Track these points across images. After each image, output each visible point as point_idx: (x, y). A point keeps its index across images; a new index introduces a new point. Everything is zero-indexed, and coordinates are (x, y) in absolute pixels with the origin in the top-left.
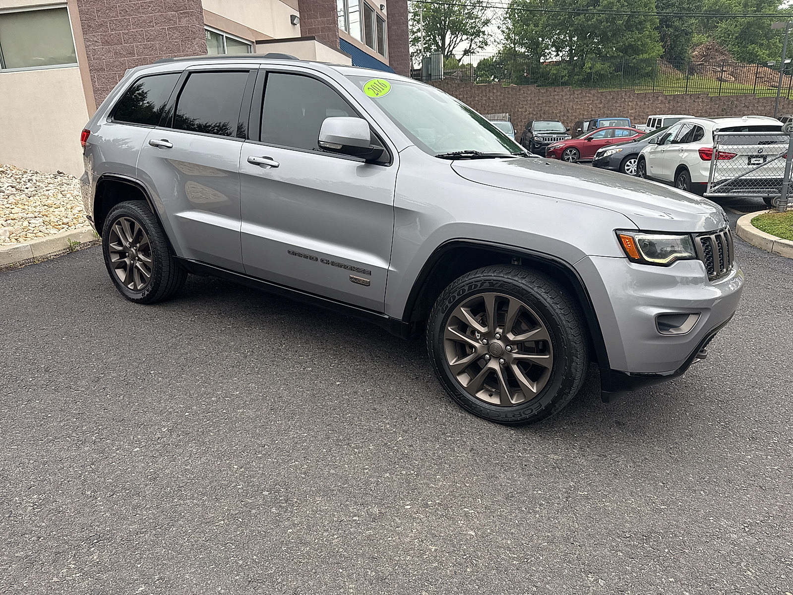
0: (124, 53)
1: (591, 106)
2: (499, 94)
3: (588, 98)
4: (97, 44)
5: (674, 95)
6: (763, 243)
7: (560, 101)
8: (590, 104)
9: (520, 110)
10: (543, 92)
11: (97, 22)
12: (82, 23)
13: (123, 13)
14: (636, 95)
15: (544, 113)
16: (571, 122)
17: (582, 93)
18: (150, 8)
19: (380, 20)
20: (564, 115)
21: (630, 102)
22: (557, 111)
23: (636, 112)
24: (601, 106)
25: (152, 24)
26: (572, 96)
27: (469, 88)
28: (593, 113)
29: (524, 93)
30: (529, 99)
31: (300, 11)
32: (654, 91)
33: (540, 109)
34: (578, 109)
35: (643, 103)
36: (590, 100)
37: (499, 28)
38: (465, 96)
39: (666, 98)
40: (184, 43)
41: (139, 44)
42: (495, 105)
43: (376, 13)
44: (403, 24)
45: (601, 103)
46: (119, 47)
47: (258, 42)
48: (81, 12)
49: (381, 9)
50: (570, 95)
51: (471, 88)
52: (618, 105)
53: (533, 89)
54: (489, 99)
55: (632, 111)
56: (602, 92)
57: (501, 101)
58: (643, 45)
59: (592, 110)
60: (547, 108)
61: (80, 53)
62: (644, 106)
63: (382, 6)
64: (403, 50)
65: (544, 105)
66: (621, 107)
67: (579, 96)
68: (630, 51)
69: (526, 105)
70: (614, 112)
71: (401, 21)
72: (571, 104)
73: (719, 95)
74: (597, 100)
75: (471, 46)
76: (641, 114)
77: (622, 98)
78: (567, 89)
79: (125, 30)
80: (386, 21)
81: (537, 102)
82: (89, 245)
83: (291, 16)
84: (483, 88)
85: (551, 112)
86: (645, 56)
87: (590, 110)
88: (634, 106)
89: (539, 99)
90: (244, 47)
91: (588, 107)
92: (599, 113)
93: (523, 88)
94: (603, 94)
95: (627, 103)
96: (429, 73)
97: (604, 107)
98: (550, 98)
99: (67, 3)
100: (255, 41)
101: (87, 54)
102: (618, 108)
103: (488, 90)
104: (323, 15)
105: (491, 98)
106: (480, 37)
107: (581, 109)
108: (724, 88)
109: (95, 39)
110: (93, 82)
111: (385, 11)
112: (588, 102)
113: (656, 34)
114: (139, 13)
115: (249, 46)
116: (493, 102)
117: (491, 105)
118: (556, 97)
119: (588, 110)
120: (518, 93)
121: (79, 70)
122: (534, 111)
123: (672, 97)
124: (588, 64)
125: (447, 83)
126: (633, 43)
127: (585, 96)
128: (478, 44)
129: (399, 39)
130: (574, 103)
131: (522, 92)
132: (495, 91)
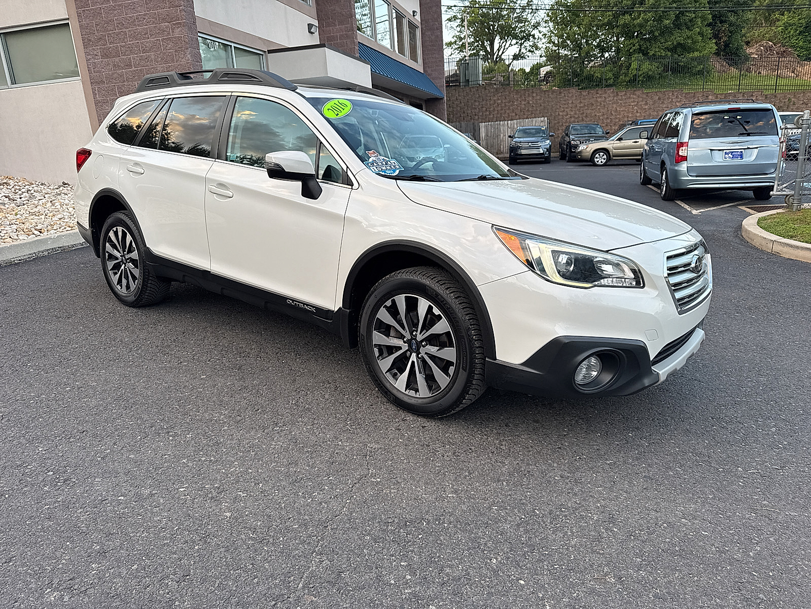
0: (122, 65)
1: (636, 108)
2: (538, 98)
3: (632, 100)
4: (96, 57)
5: (726, 94)
6: (764, 243)
7: (602, 103)
8: (635, 106)
9: (561, 114)
10: (585, 94)
11: (96, 36)
12: (82, 37)
13: (120, 26)
14: (684, 95)
15: (586, 116)
16: (615, 124)
17: (626, 94)
18: (145, 21)
19: (412, 26)
20: (607, 118)
21: (678, 102)
22: (600, 114)
24: (647, 107)
25: (147, 36)
26: (615, 98)
27: (507, 93)
28: (638, 115)
29: (565, 96)
30: (570, 102)
31: (318, 20)
32: (704, 90)
33: (582, 112)
34: (622, 111)
36: (634, 102)
38: (504, 101)
39: (717, 97)
40: (177, 54)
41: (135, 55)
42: (535, 108)
43: (407, 19)
44: (437, 29)
45: (646, 104)
46: (117, 59)
47: (270, 52)
48: (81, 26)
49: (414, 16)
50: (614, 97)
51: (509, 93)
52: (665, 106)
53: (574, 91)
54: (529, 103)
56: (647, 93)
57: (541, 105)
58: (693, 43)
59: (637, 112)
60: (589, 111)
61: (82, 68)
63: (414, 12)
64: (437, 56)
65: (586, 108)
66: (668, 107)
67: (623, 97)
68: (679, 50)
69: (567, 108)
71: (435, 27)
72: (615, 106)
73: (775, 92)
74: (642, 101)
75: (520, 50)
77: (668, 98)
78: (610, 91)
79: (122, 42)
80: (420, 27)
81: (578, 105)
82: (58, 250)
83: (308, 24)
84: (522, 92)
85: (593, 115)
86: (696, 54)
89: (581, 102)
90: (257, 57)
91: (633, 108)
92: (645, 115)
93: (564, 90)
94: (649, 94)
95: (674, 104)
96: (467, 79)
97: (650, 108)
98: (592, 101)
99: (68, 19)
100: (266, 51)
101: (88, 67)
102: (665, 109)
103: (527, 95)
104: (341, 23)
105: (531, 102)
106: (530, 41)
107: (625, 111)
108: (782, 84)
109: (95, 53)
110: (95, 94)
111: (418, 17)
112: (632, 104)
113: (709, 31)
114: (135, 25)
115: (261, 56)
116: (533, 106)
117: (530, 109)
118: (599, 100)
119: (633, 112)
120: (558, 97)
121: (81, 83)
122: (576, 114)
123: (724, 95)
124: (634, 65)
125: (485, 88)
126: (682, 42)
127: (630, 98)
128: (528, 48)
129: (433, 45)
130: (618, 105)
131: (563, 95)
132: (534, 95)
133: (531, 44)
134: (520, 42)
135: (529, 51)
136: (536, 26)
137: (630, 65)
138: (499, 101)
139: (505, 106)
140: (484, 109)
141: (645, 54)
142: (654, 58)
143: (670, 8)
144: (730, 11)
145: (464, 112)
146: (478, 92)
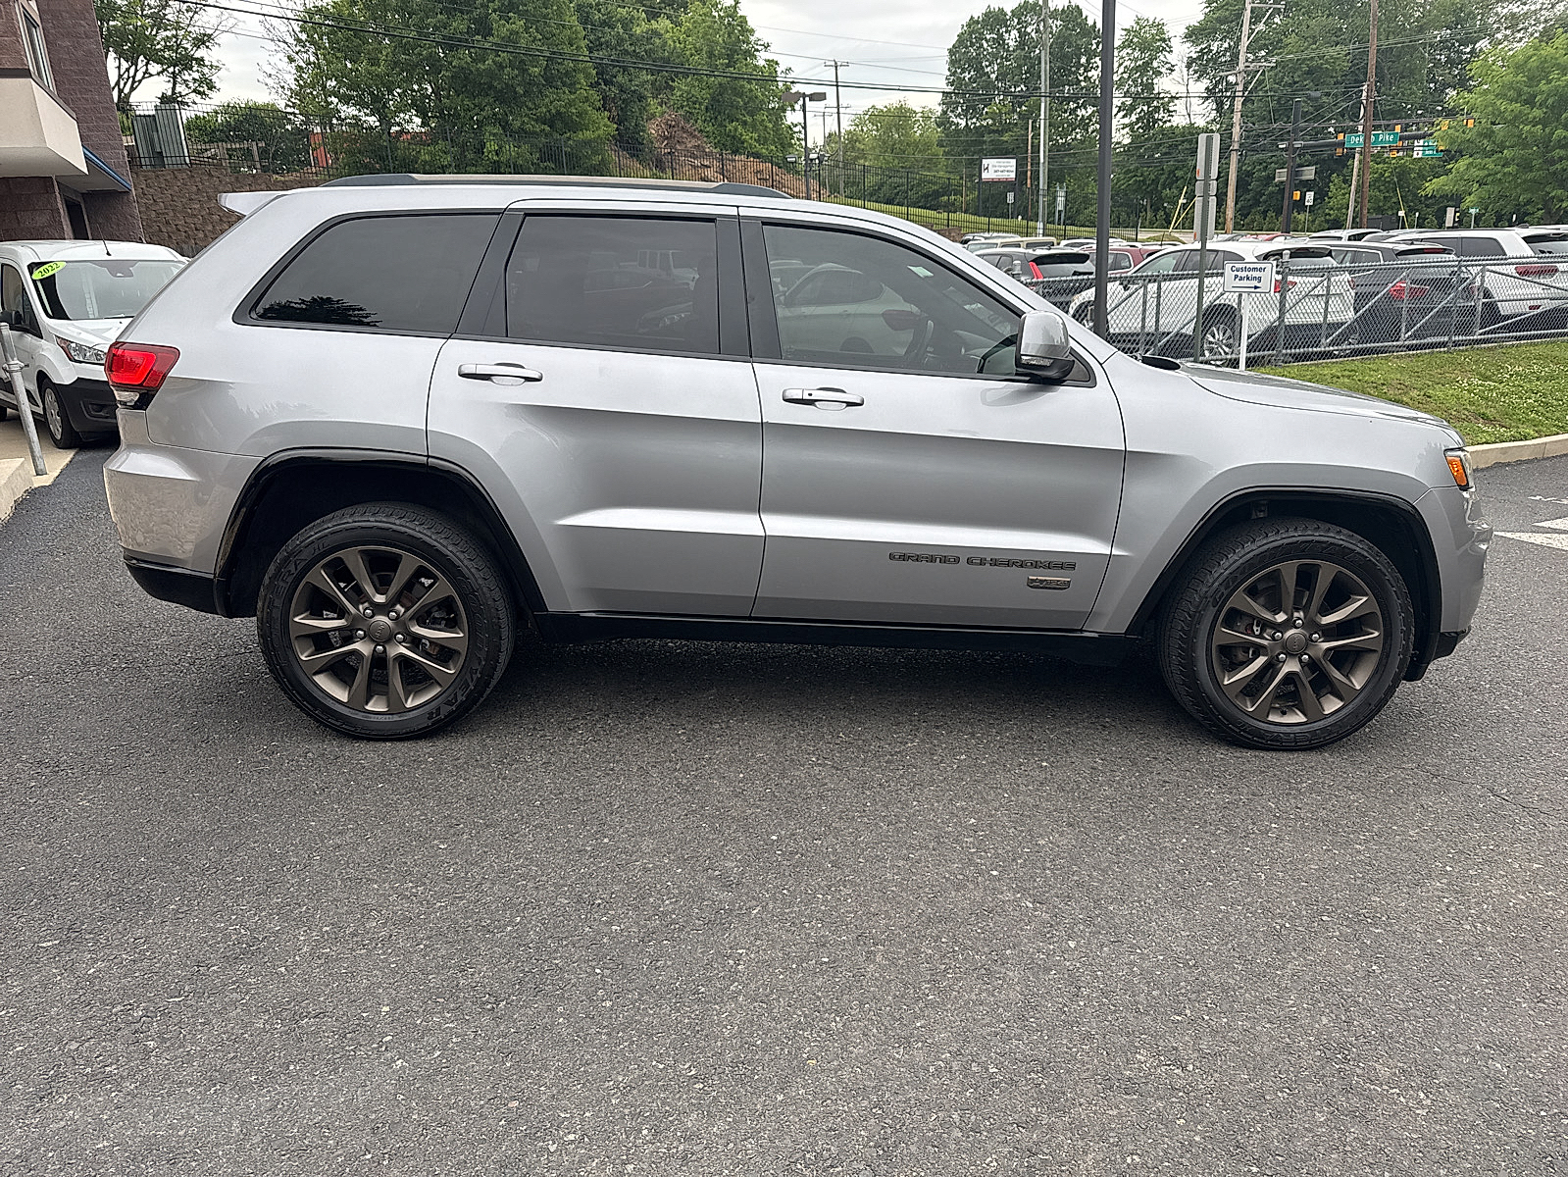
19: (28, 23)
37: (291, 60)
43: (21, 7)
58: (580, 115)
68: (559, 125)
75: (174, 88)
80: (41, 26)
96: (156, 150)
106: (195, 69)
113: (593, 95)
124: (490, 146)
125: (209, 173)
126: (563, 110)
128: (191, 84)
129: (81, 73)
133: (196, 75)
134: (171, 70)
135: (194, 91)
136: (202, 40)
137: (483, 144)
141: (506, 126)
142: (521, 135)
144: (618, 67)
145: (167, 223)
146: (195, 182)
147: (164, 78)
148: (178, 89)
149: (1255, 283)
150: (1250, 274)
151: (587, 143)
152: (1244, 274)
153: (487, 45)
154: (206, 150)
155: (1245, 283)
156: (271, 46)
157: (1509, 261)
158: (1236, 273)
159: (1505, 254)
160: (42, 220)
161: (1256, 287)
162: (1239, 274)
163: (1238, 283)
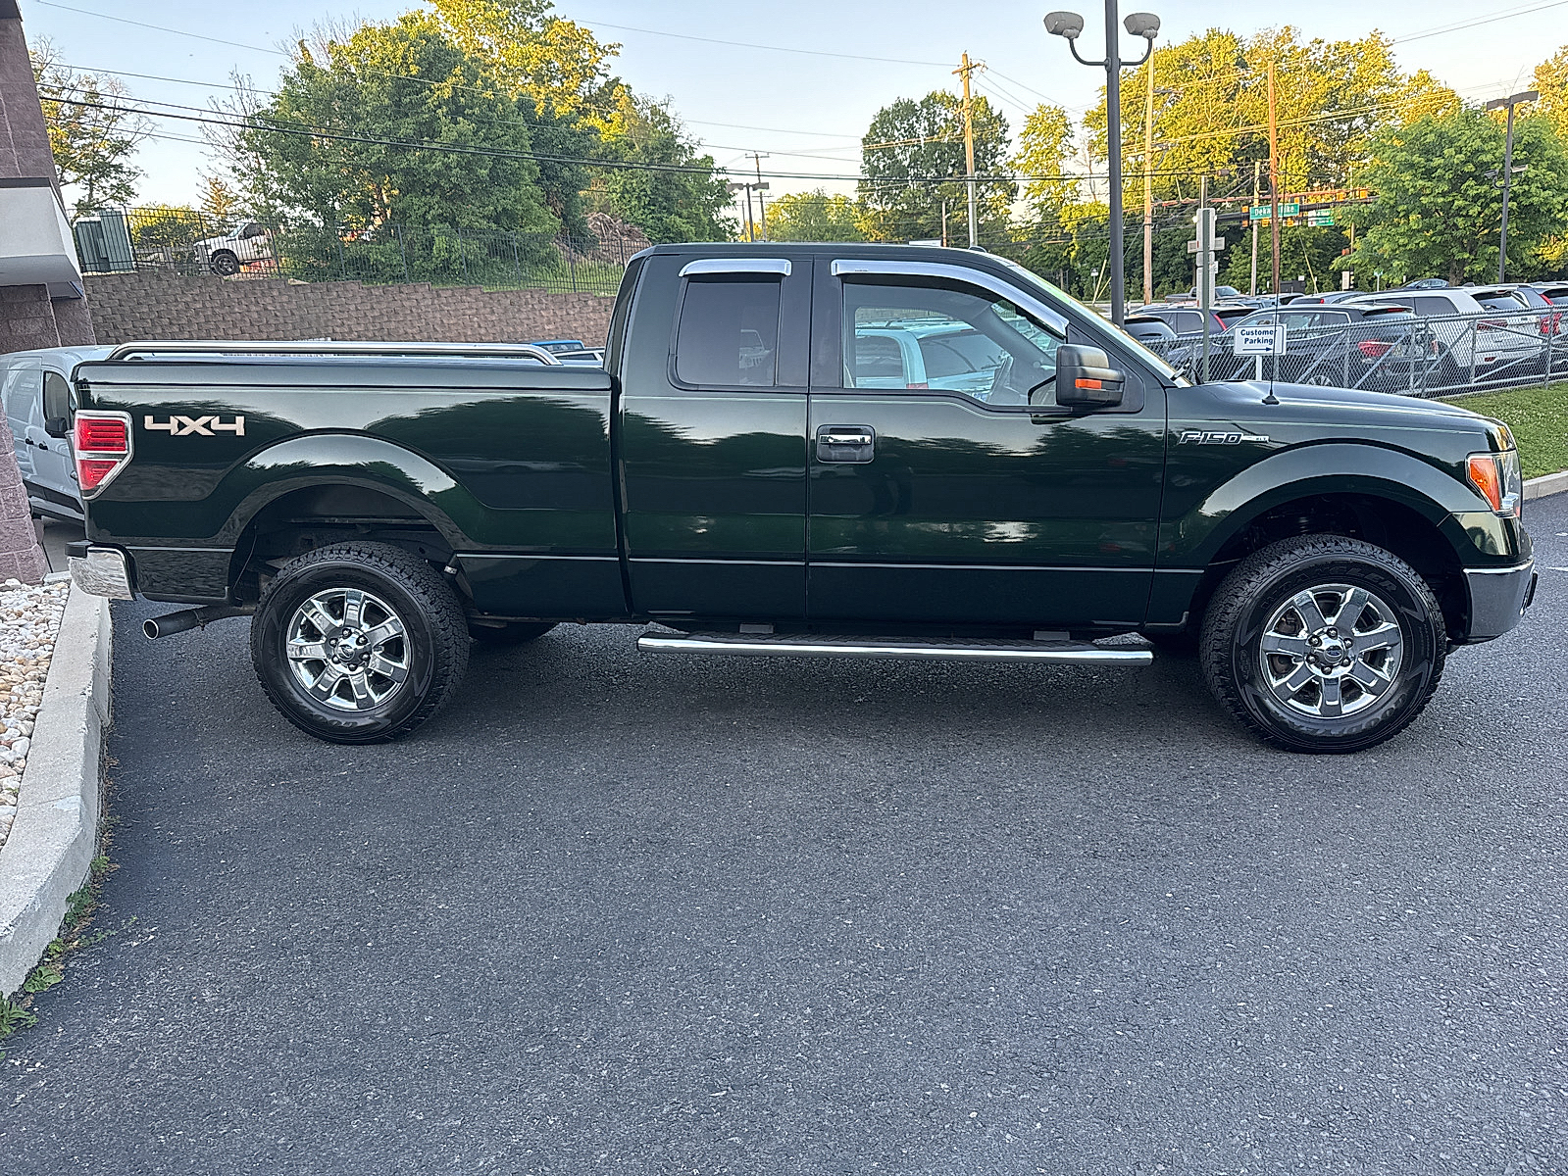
2: (285, 298)
3: (467, 304)
7: (414, 310)
9: (338, 330)
10: (377, 293)
14: (550, 298)
17: (453, 295)
21: (543, 310)
22: (414, 330)
23: (557, 328)
26: (436, 302)
27: (214, 289)
29: (339, 296)
30: (352, 308)
32: (578, 291)
33: (378, 326)
35: (565, 313)
36: (471, 308)
38: (208, 305)
39: (600, 304)
42: (282, 321)
45: (493, 312)
50: (433, 299)
52: (523, 316)
53: (356, 288)
54: (266, 309)
55: (551, 327)
56: (491, 293)
57: (293, 314)
58: (525, 211)
59: (480, 326)
60: (393, 325)
62: (568, 318)
65: (386, 319)
66: (529, 319)
67: (450, 300)
68: (504, 220)
69: (347, 319)
70: (519, 329)
72: (436, 315)
74: (485, 307)
76: (565, 331)
77: (527, 303)
78: (424, 288)
81: (369, 315)
84: (247, 288)
85: (401, 331)
87: (476, 326)
88: (552, 318)
89: (372, 308)
92: (495, 332)
93: (335, 286)
94: (493, 296)
95: (538, 313)
96: (102, 256)
98: (395, 306)
102: (526, 322)
103: (258, 292)
105: (270, 308)
107: (459, 324)
112: (469, 312)
113: (538, 190)
116: (276, 315)
117: (272, 321)
118: (407, 304)
120: (326, 297)
124: (440, 243)
125: (158, 277)
126: (509, 207)
127: (462, 302)
128: (108, 191)
130: (443, 313)
131: (335, 294)
132: (275, 293)
133: (114, 182)
134: (88, 177)
135: (113, 197)
137: (432, 241)
138: (199, 306)
139: (215, 314)
140: (166, 321)
141: (454, 224)
142: (469, 231)
143: (481, 149)
144: (558, 163)
146: (144, 286)
147: (80, 185)
148: (95, 196)
149: (1267, 345)
150: (1260, 337)
151: (534, 237)
152: (1254, 337)
153: (434, 146)
154: (150, 254)
155: (1256, 345)
156: (211, 150)
157: (1462, 317)
158: (1246, 336)
159: (1458, 312)
160: (34, 328)
161: (1268, 349)
162: (1250, 337)
163: (1248, 345)
